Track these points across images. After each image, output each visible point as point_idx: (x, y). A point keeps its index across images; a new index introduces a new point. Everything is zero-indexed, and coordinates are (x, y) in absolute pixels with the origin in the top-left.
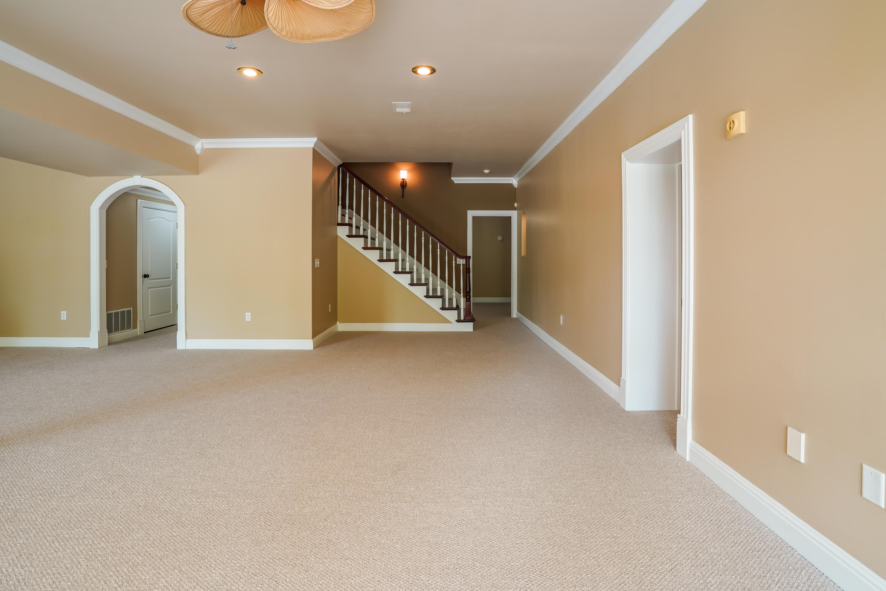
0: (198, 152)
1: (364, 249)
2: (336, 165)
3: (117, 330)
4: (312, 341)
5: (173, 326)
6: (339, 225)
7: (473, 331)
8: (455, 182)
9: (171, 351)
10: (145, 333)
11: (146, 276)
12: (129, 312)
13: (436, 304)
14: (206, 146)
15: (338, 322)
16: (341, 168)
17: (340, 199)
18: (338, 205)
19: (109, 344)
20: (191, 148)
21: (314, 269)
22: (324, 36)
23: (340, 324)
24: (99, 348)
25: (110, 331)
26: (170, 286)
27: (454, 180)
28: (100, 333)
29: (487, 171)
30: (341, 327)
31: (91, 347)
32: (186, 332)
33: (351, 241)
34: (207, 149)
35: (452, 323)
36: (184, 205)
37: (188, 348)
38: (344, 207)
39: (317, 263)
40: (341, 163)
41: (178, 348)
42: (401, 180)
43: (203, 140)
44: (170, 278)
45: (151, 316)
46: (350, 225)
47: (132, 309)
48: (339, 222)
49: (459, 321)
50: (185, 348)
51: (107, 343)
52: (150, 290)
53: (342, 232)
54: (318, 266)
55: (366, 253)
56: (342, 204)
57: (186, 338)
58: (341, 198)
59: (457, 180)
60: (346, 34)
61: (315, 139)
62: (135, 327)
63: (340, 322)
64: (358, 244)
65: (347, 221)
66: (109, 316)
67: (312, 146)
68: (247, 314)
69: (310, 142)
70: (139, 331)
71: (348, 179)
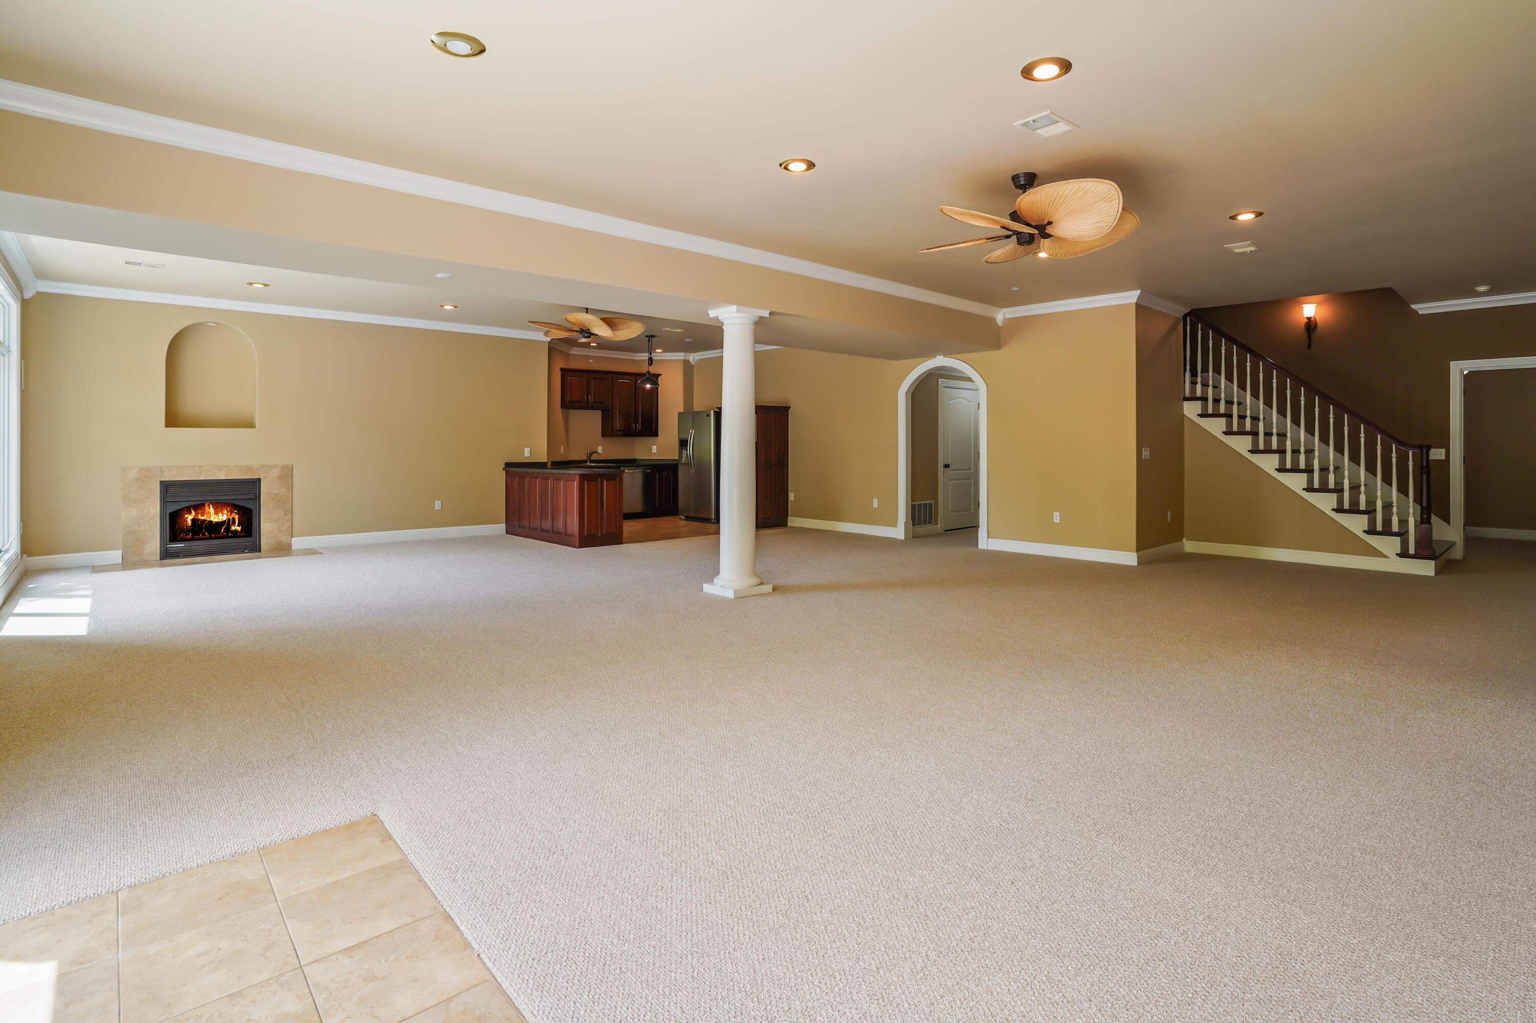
0: (1000, 323)
1: (1226, 435)
2: (1180, 316)
3: (919, 524)
4: (1136, 554)
5: (976, 527)
6: (1186, 399)
7: (1436, 574)
8: (1421, 312)
9: (973, 549)
10: (945, 531)
11: (947, 466)
12: (931, 505)
13: (1356, 524)
14: (1008, 316)
15: (1184, 539)
16: (1188, 318)
17: (1188, 362)
18: (1185, 370)
19: (914, 537)
20: (993, 321)
21: (1140, 462)
22: (1096, 247)
23: (1187, 542)
24: (905, 539)
25: (914, 524)
26: (971, 479)
27: (1418, 308)
28: (906, 524)
29: (1482, 289)
30: (1190, 546)
31: (898, 538)
32: (988, 530)
33: (1207, 424)
34: (1009, 319)
35: (1388, 558)
36: (986, 386)
37: (989, 549)
38: (1194, 374)
39: (1146, 453)
40: (1188, 310)
41: (979, 547)
42: (1306, 320)
43: (1004, 310)
44: (970, 469)
45: (952, 512)
46: (1204, 399)
47: (933, 502)
48: (1187, 394)
49: (1404, 554)
50: (986, 548)
51: (911, 536)
52: (951, 482)
53: (1191, 410)
54: (1148, 457)
55: (1231, 441)
56: (1190, 370)
57: (988, 537)
58: (1190, 360)
59: (1423, 308)
60: (1116, 241)
61: (1138, 292)
62: (936, 523)
63: (1188, 539)
64: (1215, 427)
65: (1199, 393)
66: (913, 507)
67: (1135, 300)
68: (1055, 513)
69: (1131, 297)
70: (939, 527)
71: (1200, 333)
